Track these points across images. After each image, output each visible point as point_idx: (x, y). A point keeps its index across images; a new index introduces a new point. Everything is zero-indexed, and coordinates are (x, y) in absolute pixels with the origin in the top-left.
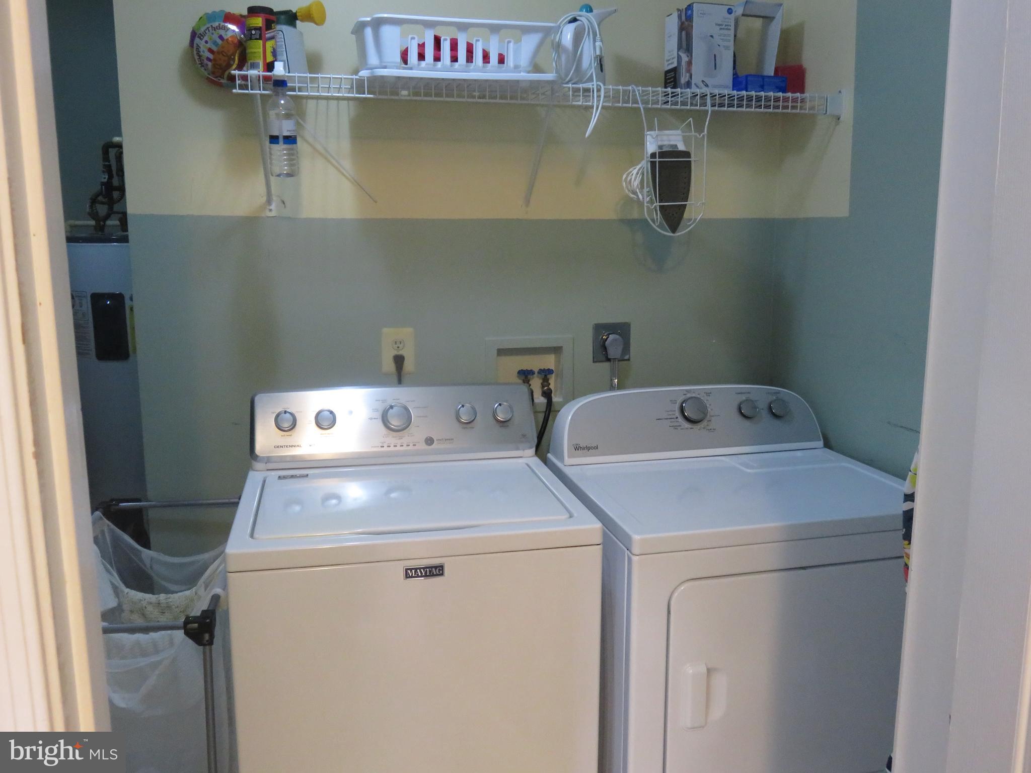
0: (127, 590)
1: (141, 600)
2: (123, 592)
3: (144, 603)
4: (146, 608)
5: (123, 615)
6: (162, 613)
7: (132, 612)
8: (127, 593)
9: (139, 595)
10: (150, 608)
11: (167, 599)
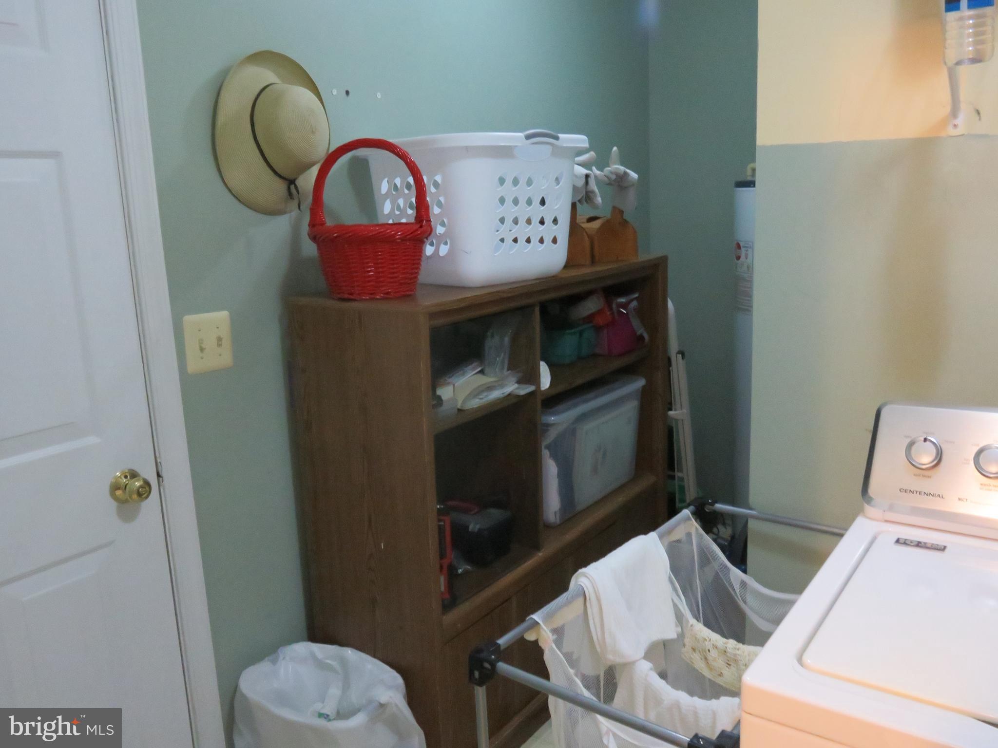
0: (693, 621)
1: (705, 640)
2: (688, 621)
3: (708, 645)
4: (709, 651)
5: (684, 650)
6: (728, 664)
7: (694, 650)
8: (692, 626)
9: (706, 632)
10: (714, 654)
11: (735, 648)
